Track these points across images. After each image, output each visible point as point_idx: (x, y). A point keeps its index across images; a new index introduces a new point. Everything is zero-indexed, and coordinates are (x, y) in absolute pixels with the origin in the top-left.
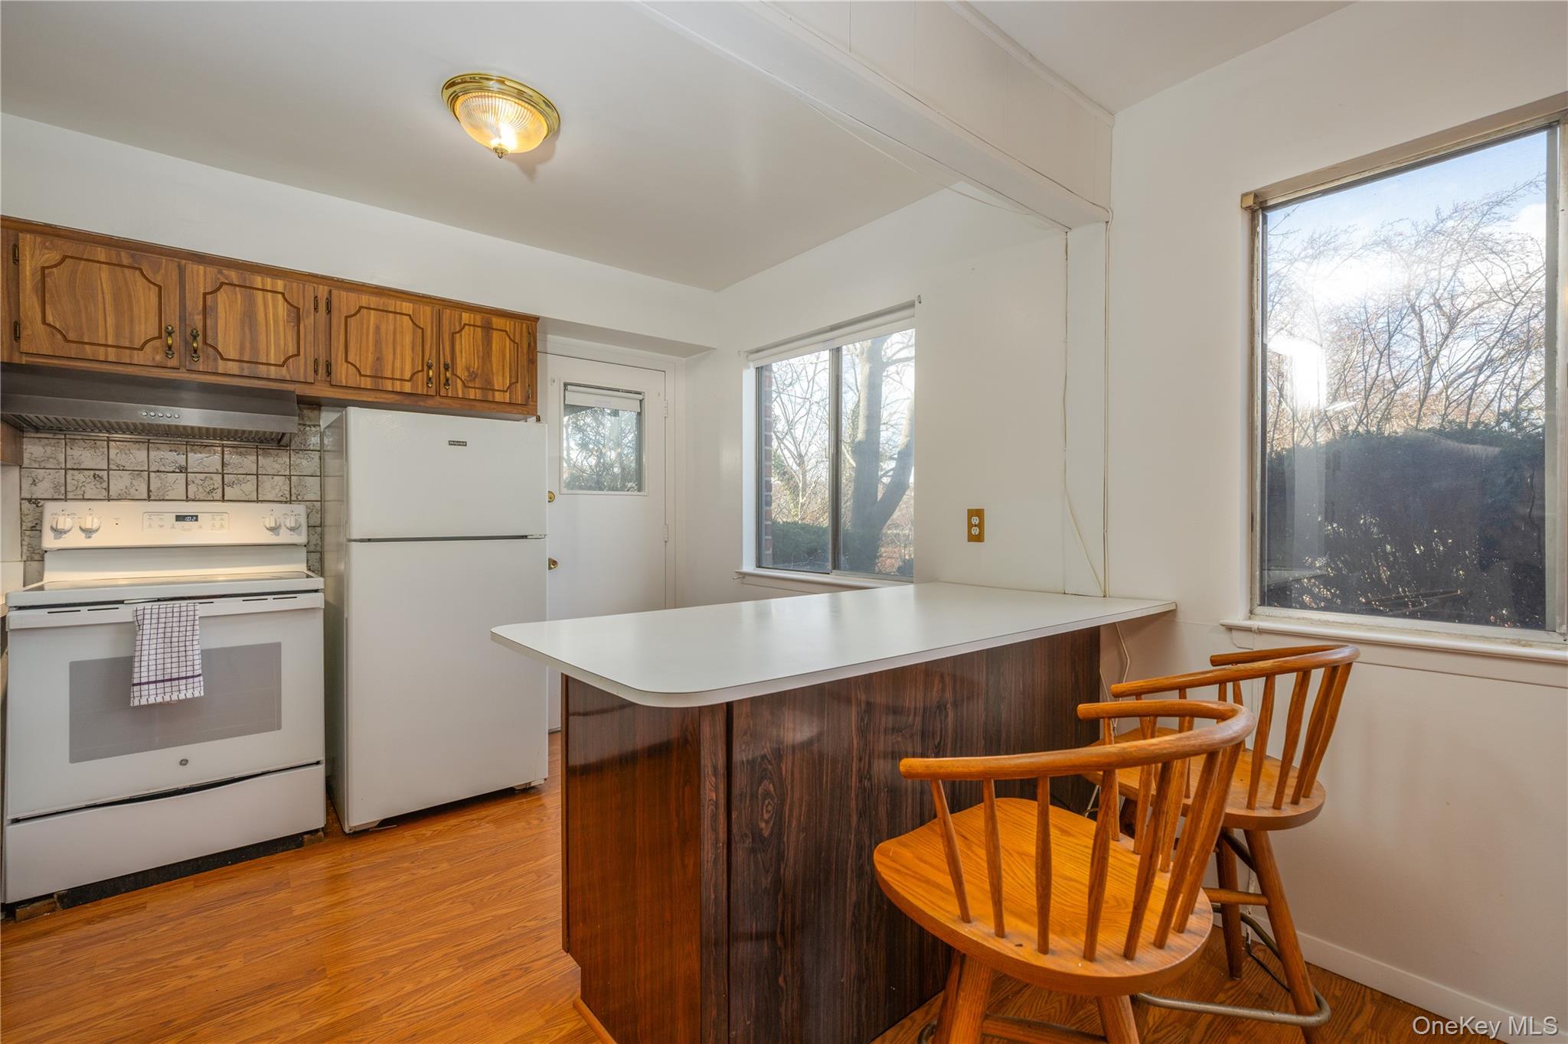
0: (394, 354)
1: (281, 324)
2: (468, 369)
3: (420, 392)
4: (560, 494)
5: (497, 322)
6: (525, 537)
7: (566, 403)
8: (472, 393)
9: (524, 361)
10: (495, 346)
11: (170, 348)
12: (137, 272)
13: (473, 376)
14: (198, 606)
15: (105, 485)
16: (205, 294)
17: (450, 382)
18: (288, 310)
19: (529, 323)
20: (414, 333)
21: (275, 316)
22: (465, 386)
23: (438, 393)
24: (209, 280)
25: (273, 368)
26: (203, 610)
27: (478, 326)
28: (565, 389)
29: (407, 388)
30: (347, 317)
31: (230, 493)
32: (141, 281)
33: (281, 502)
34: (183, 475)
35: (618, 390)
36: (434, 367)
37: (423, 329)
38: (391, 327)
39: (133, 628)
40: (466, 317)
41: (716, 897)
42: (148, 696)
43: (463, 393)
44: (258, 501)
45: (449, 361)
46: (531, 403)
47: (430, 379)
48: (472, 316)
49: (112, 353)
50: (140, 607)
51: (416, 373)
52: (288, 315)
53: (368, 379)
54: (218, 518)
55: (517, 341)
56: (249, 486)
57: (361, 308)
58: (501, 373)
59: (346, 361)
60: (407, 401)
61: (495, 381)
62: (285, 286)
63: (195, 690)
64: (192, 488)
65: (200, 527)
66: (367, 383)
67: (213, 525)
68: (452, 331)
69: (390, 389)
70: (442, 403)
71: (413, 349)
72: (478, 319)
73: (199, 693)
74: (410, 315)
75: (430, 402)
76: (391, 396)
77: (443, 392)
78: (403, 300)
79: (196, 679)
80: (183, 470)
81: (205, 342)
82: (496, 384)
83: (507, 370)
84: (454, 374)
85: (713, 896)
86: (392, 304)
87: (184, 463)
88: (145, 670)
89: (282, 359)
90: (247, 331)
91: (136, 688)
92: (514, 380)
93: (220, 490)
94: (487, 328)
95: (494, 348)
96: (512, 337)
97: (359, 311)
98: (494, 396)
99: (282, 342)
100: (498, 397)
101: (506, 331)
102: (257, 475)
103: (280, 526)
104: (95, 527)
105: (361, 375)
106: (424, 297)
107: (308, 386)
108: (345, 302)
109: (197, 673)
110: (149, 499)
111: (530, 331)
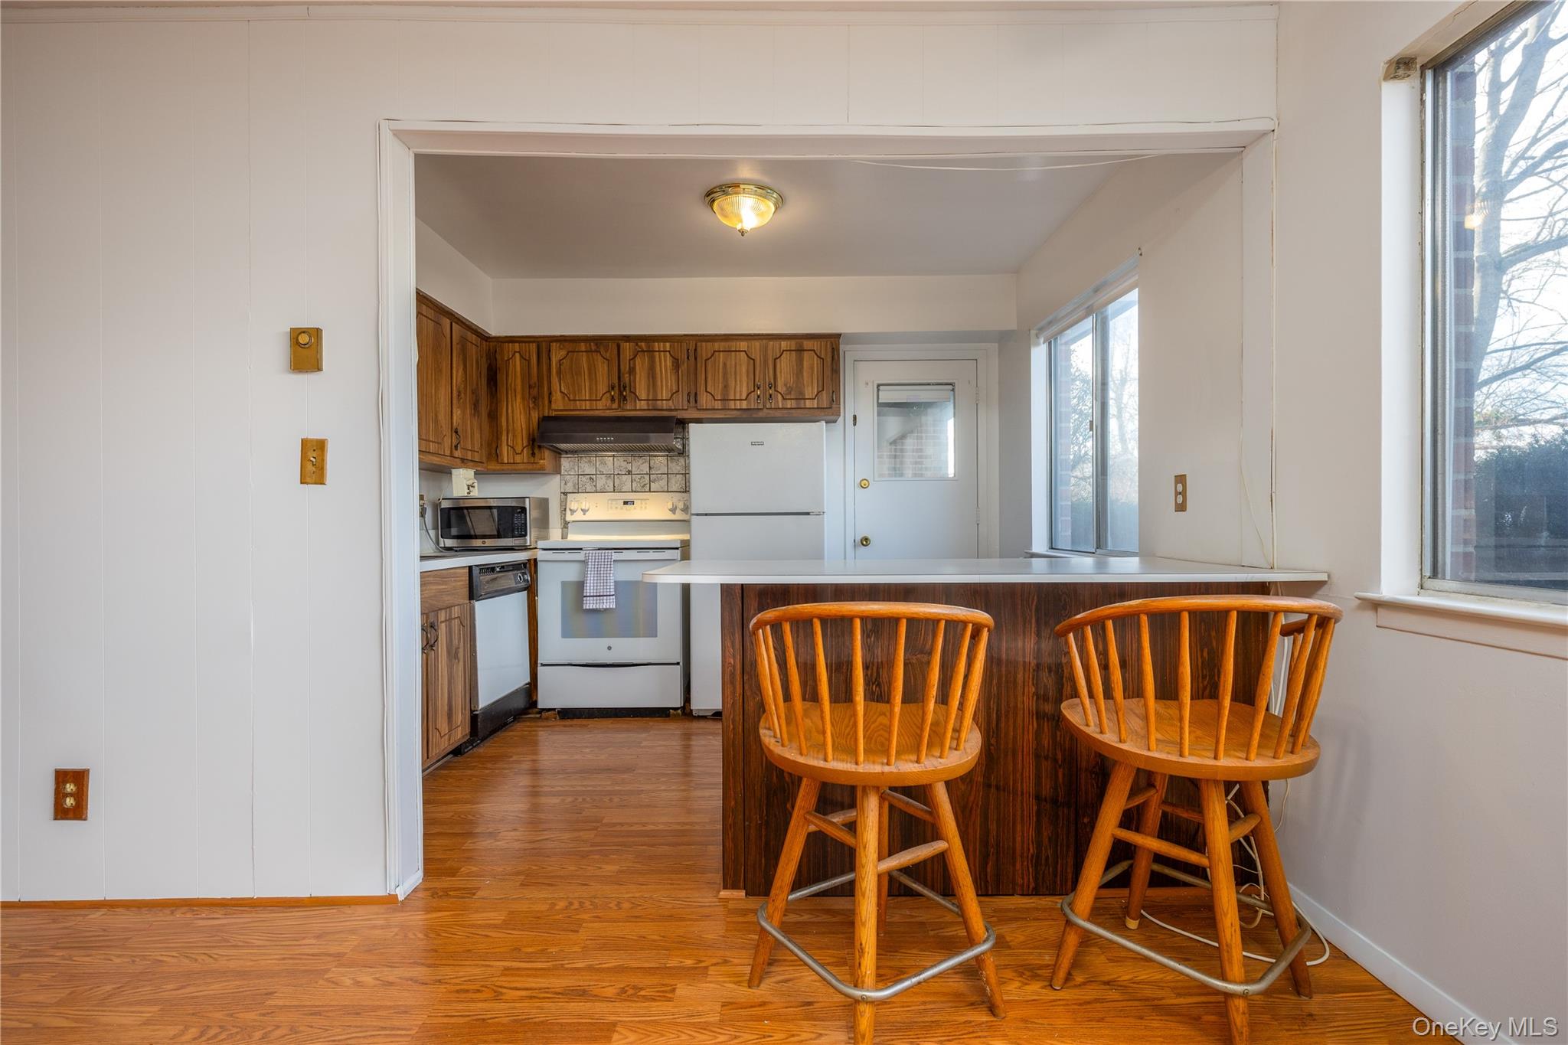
0: (736, 382)
1: (669, 371)
2: (785, 385)
3: (752, 407)
4: (874, 481)
5: (807, 344)
6: (808, 514)
7: (880, 401)
8: (789, 404)
9: (828, 372)
10: (806, 364)
11: (613, 397)
12: (599, 354)
13: (789, 390)
14: (613, 554)
15: (594, 484)
16: (630, 360)
17: (773, 396)
18: (673, 362)
19: (832, 341)
20: (748, 364)
21: (666, 366)
22: (784, 399)
23: (764, 406)
24: (631, 350)
25: (664, 402)
26: (616, 556)
27: (793, 350)
28: (878, 390)
29: (744, 405)
30: (706, 360)
31: (654, 486)
32: (600, 358)
33: (680, 492)
34: (630, 476)
35: (929, 384)
36: (762, 388)
37: (754, 360)
38: (733, 363)
39: (584, 562)
40: (784, 344)
41: (734, 729)
42: (590, 604)
43: (782, 405)
44: (668, 492)
45: (772, 382)
46: (834, 406)
47: (759, 397)
48: (789, 343)
49: (588, 405)
50: (588, 552)
51: (750, 393)
52: (673, 365)
53: (719, 402)
54: (643, 502)
55: (822, 357)
56: (663, 483)
57: (714, 352)
58: (810, 384)
59: (706, 391)
60: (745, 415)
61: (806, 391)
62: (670, 346)
63: (610, 603)
64: (634, 484)
65: (635, 508)
66: (718, 405)
67: (641, 508)
68: (775, 357)
69: (733, 407)
70: (769, 413)
71: (748, 376)
72: (792, 344)
73: (613, 606)
74: (745, 351)
75: (761, 414)
76: (735, 412)
77: (768, 406)
78: (742, 340)
79: (611, 597)
80: (629, 473)
81: (631, 392)
82: (806, 394)
83: (815, 381)
84: (775, 390)
85: (731, 727)
86: (733, 345)
87: (630, 469)
88: (589, 590)
89: (670, 395)
90: (651, 380)
91: (585, 599)
92: (820, 389)
93: (648, 486)
94: (800, 350)
95: (805, 366)
96: (819, 354)
97: (713, 355)
98: (805, 403)
99: (669, 384)
100: (808, 404)
101: (814, 351)
102: (667, 474)
103: (676, 507)
104: (587, 508)
105: (715, 400)
106: (755, 335)
107: (684, 412)
108: (705, 349)
109: (612, 593)
110: (614, 491)
111: (834, 346)
